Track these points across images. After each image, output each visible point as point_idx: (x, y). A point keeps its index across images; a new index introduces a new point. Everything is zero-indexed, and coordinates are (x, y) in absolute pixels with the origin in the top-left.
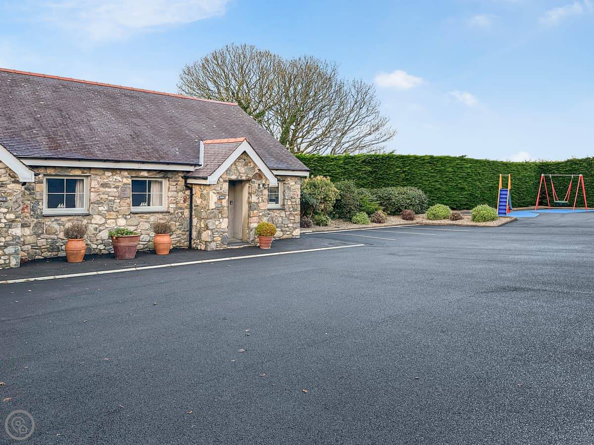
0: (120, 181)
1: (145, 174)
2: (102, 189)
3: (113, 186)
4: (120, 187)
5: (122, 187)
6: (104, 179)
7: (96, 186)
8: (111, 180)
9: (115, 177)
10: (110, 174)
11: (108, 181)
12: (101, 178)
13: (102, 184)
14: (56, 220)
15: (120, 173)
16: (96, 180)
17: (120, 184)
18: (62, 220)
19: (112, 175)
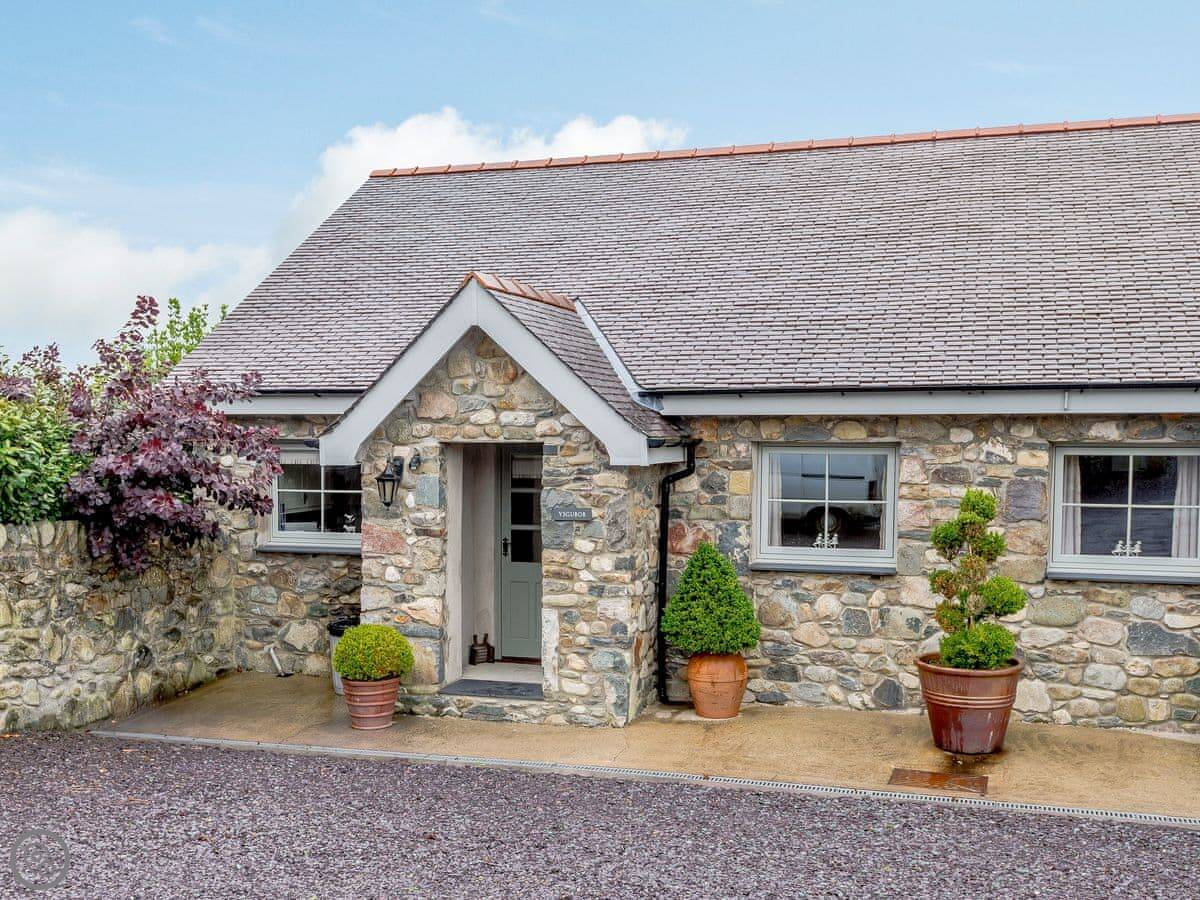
0: (1004, 461)
1: (1112, 432)
2: (937, 489)
3: (980, 479)
4: (1006, 483)
5: (1012, 483)
6: (945, 453)
7: (917, 480)
8: (971, 455)
9: (987, 447)
10: (967, 436)
11: (957, 459)
12: (934, 451)
13: (937, 472)
14: (787, 585)
15: (1008, 429)
16: (915, 458)
17: (1008, 472)
18: (804, 585)
19: (978, 440)
